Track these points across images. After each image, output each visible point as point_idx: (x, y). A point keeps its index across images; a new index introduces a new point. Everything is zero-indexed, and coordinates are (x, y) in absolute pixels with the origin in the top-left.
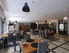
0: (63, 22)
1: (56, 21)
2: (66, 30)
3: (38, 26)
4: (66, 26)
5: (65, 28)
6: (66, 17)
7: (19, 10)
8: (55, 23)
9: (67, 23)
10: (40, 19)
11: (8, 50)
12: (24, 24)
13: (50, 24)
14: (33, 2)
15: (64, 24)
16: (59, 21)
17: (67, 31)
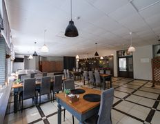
0: (126, 55)
1: (113, 53)
2: (130, 70)
3: (77, 63)
4: (130, 63)
5: (129, 65)
6: (133, 46)
7: (45, 31)
8: (110, 56)
9: (132, 56)
10: (83, 49)
11: (25, 116)
12: (49, 59)
13: (102, 58)
14: (79, 18)
15: (127, 58)
16: (118, 52)
17: (132, 72)
